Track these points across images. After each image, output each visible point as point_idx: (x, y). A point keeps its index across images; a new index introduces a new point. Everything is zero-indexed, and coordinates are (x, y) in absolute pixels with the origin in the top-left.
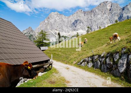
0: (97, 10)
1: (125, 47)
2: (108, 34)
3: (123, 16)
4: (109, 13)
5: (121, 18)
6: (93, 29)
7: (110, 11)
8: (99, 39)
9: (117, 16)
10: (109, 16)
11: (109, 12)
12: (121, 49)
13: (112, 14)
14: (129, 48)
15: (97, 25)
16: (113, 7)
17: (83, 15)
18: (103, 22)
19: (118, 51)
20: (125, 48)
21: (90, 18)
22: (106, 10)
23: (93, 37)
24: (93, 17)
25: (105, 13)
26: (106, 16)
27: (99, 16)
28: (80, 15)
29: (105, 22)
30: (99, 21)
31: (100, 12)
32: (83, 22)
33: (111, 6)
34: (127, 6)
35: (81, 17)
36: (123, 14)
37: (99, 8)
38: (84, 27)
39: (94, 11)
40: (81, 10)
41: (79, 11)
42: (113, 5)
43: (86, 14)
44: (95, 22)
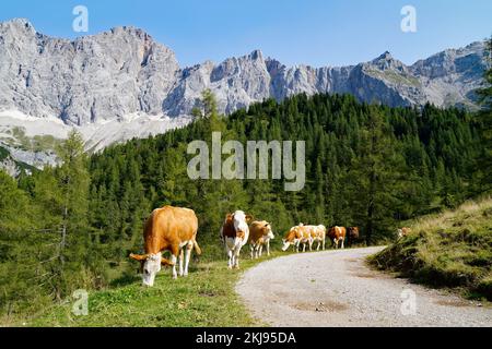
0: (97, 48)
3: (182, 96)
4: (141, 73)
5: (177, 102)
6: (74, 118)
7: (145, 68)
9: (166, 90)
10: (140, 83)
11: (140, 68)
13: (151, 78)
15: (91, 104)
18: (115, 99)
21: (67, 70)
22: (130, 60)
24: (80, 72)
25: (125, 69)
26: (128, 78)
27: (104, 74)
28: (20, 44)
29: (123, 100)
30: (102, 91)
31: (109, 60)
32: (27, 79)
33: (151, 52)
34: (198, 66)
35: (23, 54)
36: (183, 91)
37: (107, 41)
38: (34, 98)
39: (85, 45)
40: (27, 25)
41: (16, 26)
42: (156, 49)
43: (46, 49)
44: (85, 90)
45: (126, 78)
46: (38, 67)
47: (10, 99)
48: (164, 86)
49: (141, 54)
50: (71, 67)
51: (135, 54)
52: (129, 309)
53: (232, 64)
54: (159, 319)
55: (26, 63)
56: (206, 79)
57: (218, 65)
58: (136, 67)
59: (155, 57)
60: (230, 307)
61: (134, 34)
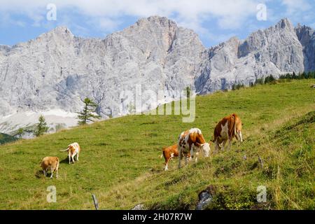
0: (125, 42)
1: (208, 188)
2: (156, 135)
3: (208, 78)
4: (166, 60)
5: (204, 84)
6: (106, 111)
7: (171, 54)
8: (124, 151)
9: (192, 73)
10: (166, 70)
11: (166, 55)
12: (196, 195)
13: (176, 63)
14: (221, 194)
16: (179, 41)
17: (72, 49)
19: (187, 200)
20: (208, 191)
21: (99, 67)
22: (155, 48)
23: (100, 140)
24: (110, 66)
25: (151, 58)
26: (156, 66)
27: (132, 65)
28: (61, 49)
31: (136, 51)
32: (67, 79)
33: (175, 38)
34: (222, 45)
35: (64, 57)
36: (209, 72)
37: (133, 34)
38: (74, 96)
39: (115, 41)
40: (66, 31)
41: (58, 34)
42: (180, 34)
43: (82, 50)
44: (116, 83)
45: (153, 66)
46: (76, 67)
47: (53, 99)
48: (189, 69)
49: (166, 41)
50: (103, 63)
51: (160, 43)
53: (258, 37)
55: (65, 65)
59: (179, 42)
61: (158, 23)
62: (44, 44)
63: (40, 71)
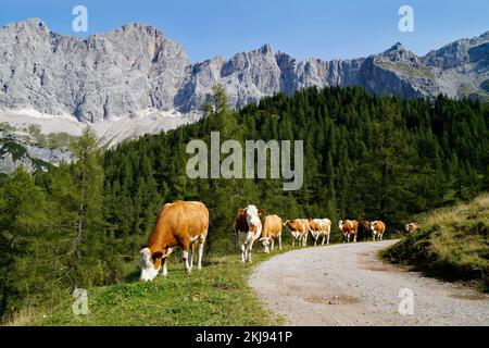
0: (109, 46)
3: (193, 92)
4: (151, 70)
5: (188, 98)
6: (87, 115)
7: (156, 65)
9: (176, 86)
10: (151, 80)
11: (150, 64)
13: (162, 74)
15: (104, 101)
16: (165, 53)
18: (127, 95)
21: (80, 68)
22: (140, 56)
24: (92, 69)
25: (136, 66)
26: (141, 75)
27: (116, 71)
28: (34, 44)
29: (135, 96)
30: (115, 89)
31: (121, 57)
32: (42, 77)
33: (161, 49)
34: (208, 62)
35: (38, 52)
36: (194, 87)
37: (119, 38)
38: (49, 96)
39: (97, 43)
40: (41, 24)
41: (30, 25)
42: (167, 45)
43: (59, 47)
44: (98, 87)
45: (138, 74)
46: (52, 65)
47: (25, 97)
48: (174, 81)
49: (152, 51)
50: (84, 65)
51: (146, 51)
52: (145, 302)
53: (242, 59)
54: (174, 312)
55: (40, 61)
56: (217, 74)
57: (228, 60)
58: (147, 63)
60: (245, 300)
61: (145, 31)
62: (14, 35)
63: (9, 64)
